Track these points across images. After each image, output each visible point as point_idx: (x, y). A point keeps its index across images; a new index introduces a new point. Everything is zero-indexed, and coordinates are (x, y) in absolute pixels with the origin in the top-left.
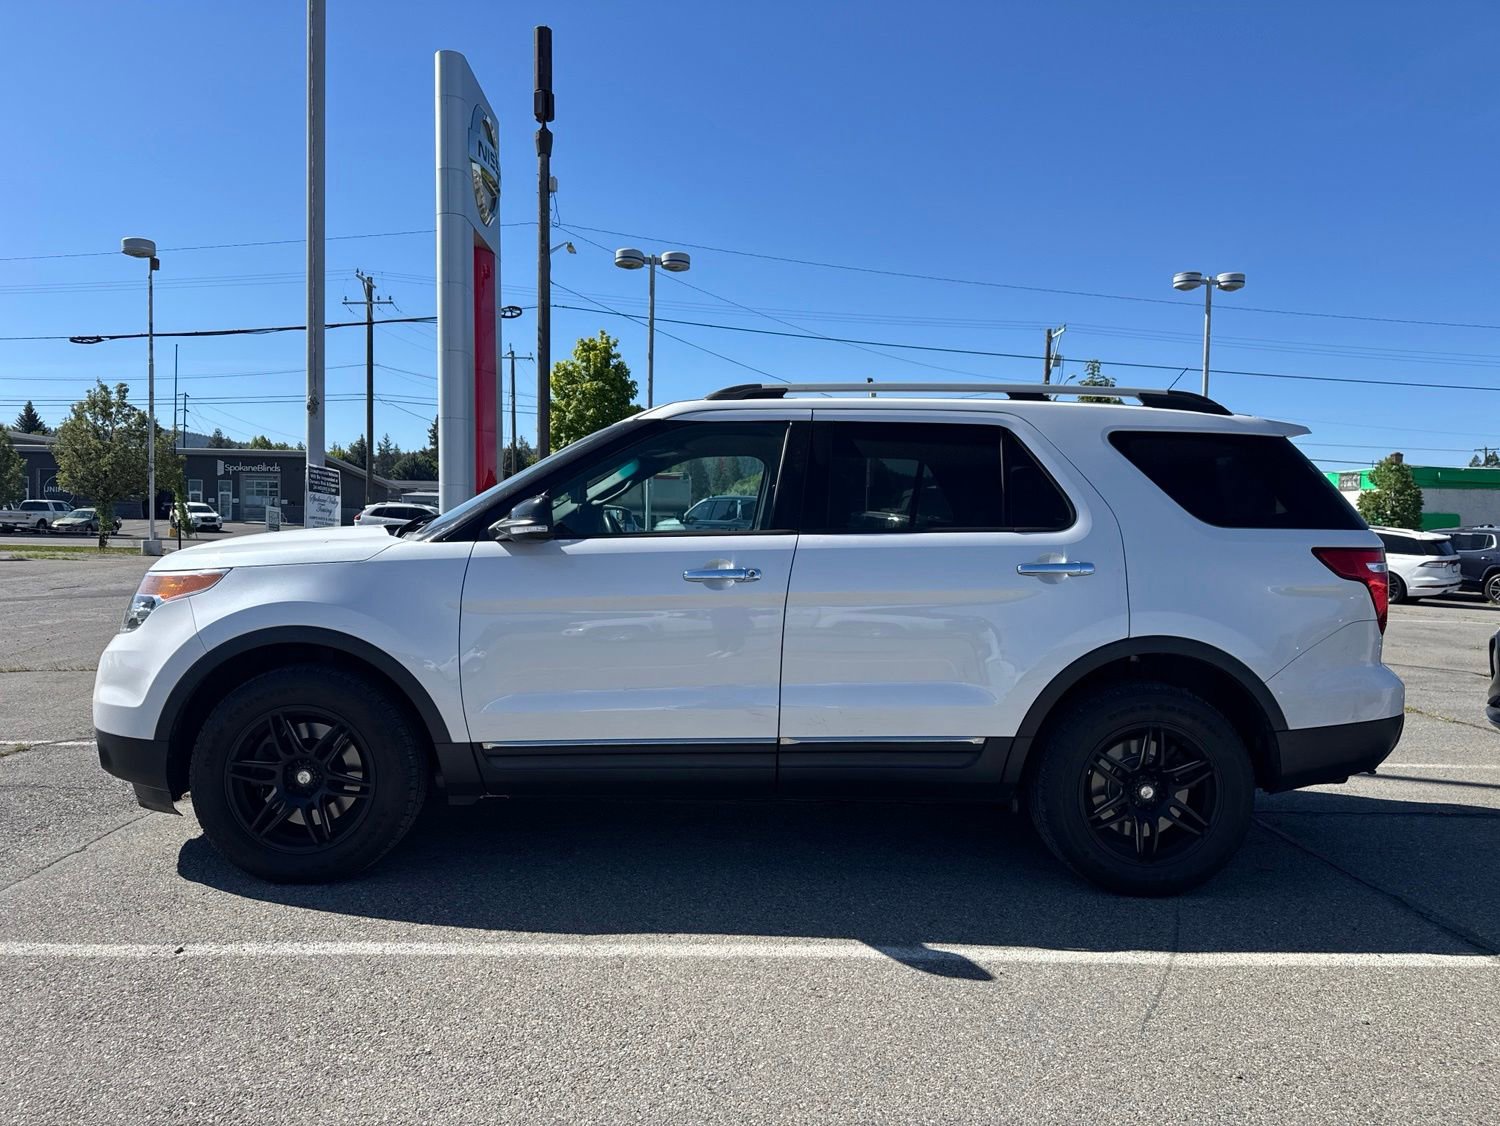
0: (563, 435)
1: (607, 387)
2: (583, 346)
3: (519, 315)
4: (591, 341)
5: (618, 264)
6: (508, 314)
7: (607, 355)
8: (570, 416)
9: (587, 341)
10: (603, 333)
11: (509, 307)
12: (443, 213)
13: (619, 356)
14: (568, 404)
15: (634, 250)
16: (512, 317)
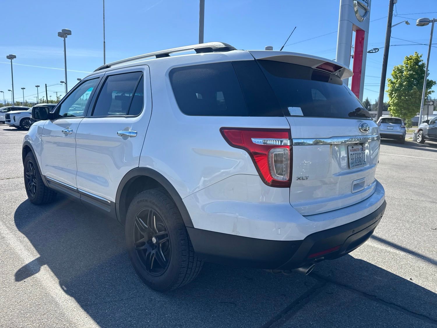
0: (393, 92)
1: (414, 73)
2: (407, 59)
3: (378, 51)
4: (410, 56)
5: (417, 25)
6: (374, 51)
7: (417, 61)
8: (397, 85)
9: (409, 57)
10: (416, 53)
11: (374, 49)
12: (340, 21)
13: (422, 61)
14: (397, 81)
15: (424, 18)
16: (376, 52)
